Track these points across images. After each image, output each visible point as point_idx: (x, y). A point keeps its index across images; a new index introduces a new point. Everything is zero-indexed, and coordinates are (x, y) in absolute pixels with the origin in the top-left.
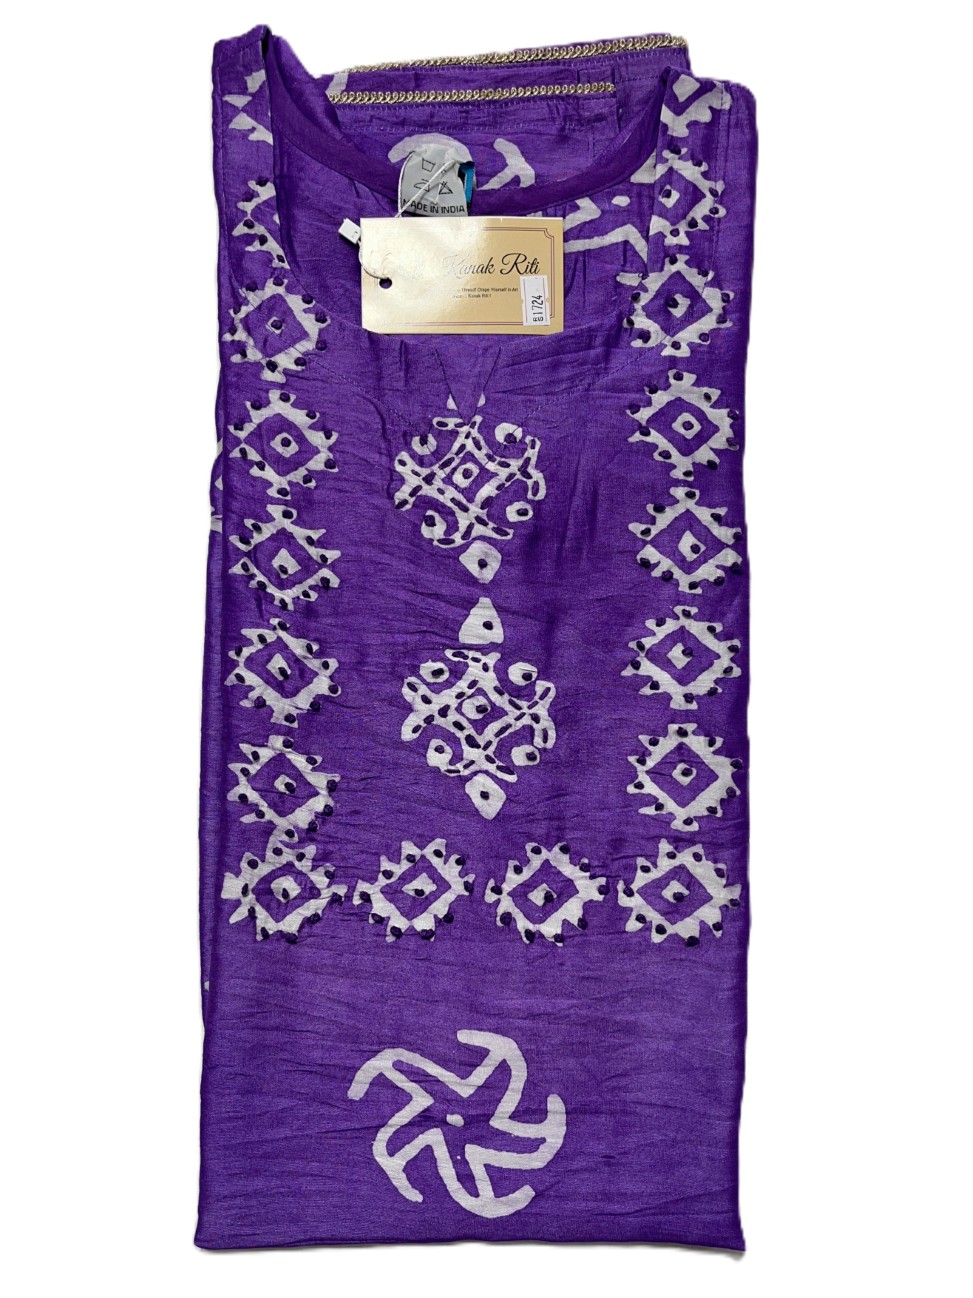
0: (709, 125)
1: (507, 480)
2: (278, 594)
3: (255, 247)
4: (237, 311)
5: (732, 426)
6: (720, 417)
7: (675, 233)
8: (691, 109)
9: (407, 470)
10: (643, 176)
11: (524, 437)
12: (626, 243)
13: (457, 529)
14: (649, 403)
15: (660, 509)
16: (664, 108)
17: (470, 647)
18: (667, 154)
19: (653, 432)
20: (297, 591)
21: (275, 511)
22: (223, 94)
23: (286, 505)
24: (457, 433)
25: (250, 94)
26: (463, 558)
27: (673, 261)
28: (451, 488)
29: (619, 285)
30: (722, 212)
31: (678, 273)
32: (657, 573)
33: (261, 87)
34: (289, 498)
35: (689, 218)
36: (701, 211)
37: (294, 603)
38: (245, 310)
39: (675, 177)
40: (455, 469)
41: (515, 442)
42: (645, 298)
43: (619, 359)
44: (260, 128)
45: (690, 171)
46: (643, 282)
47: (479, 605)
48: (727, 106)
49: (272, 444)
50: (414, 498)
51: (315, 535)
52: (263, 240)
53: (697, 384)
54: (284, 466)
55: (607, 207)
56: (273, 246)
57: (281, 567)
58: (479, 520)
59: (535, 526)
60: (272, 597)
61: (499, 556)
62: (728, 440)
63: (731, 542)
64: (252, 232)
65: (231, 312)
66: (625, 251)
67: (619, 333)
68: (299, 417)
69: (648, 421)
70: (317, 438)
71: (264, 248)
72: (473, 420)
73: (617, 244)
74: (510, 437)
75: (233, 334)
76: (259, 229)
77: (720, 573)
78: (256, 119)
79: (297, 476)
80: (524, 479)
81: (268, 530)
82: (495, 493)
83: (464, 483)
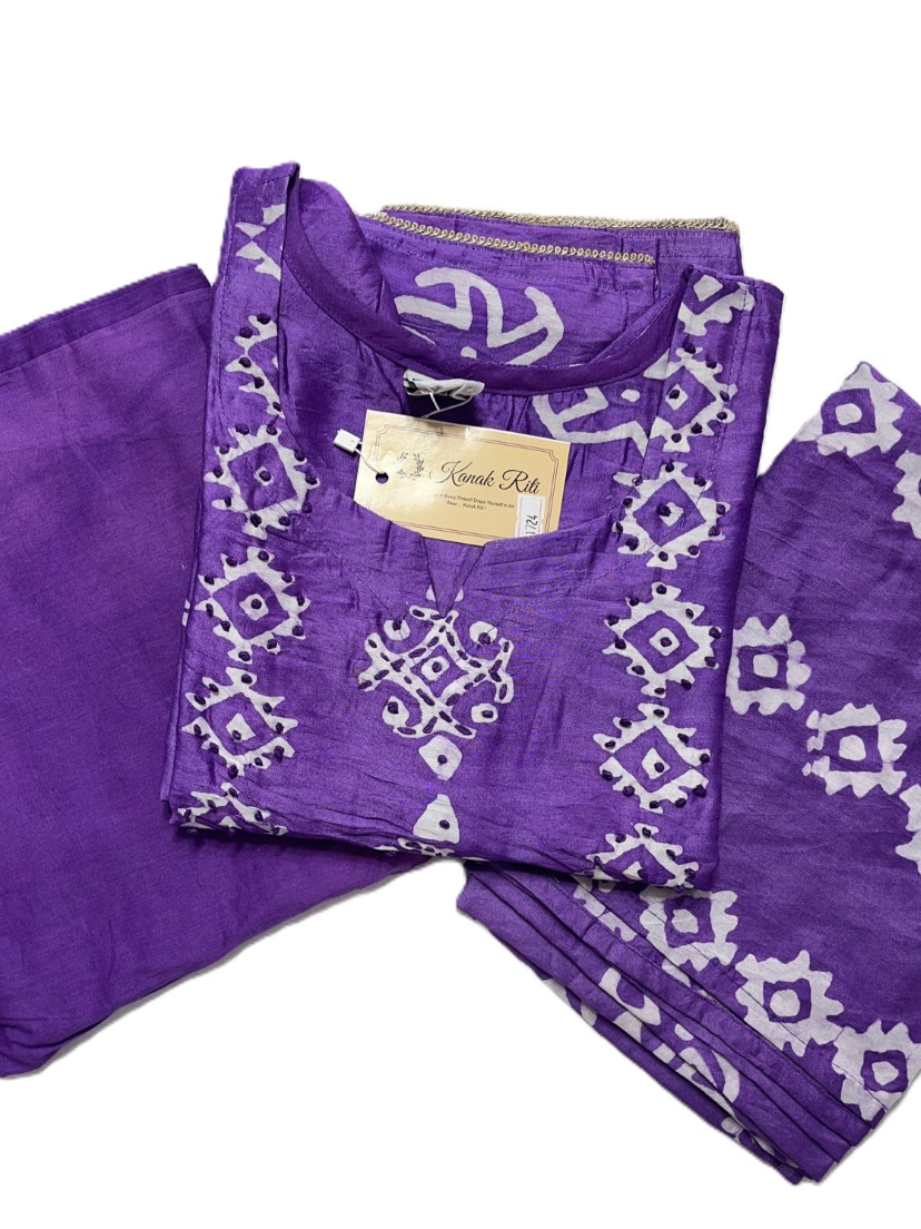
0: (730, 326)
1: (476, 681)
2: (231, 759)
3: (250, 388)
4: (224, 452)
5: (712, 645)
6: (702, 636)
7: (676, 438)
8: (711, 308)
9: (379, 657)
10: (659, 370)
11: (498, 638)
12: (629, 440)
13: (419, 721)
14: (628, 615)
15: (626, 724)
16: (682, 304)
17: (424, 841)
18: (680, 352)
19: (629, 645)
20: (249, 757)
21: (235, 674)
22: (237, 221)
23: (246, 669)
24: (433, 624)
25: (264, 226)
26: (422, 751)
27: (670, 469)
28: (419, 679)
29: (615, 484)
30: (731, 417)
31: (674, 481)
32: (618, 787)
33: (277, 220)
34: (250, 662)
35: (693, 423)
36: (706, 416)
37: (245, 770)
38: (233, 453)
39: (686, 377)
40: (424, 661)
41: (489, 643)
42: (637, 504)
43: (604, 564)
44: (269, 260)
45: (702, 373)
46: (637, 488)
47: (436, 801)
48: (749, 308)
49: (242, 604)
50: (379, 682)
51: (274, 702)
52: (259, 383)
53: (681, 598)
54: (250, 629)
55: (614, 400)
56: (268, 391)
57: (236, 732)
58: (443, 715)
59: (499, 730)
60: (224, 763)
61: (460, 755)
62: (707, 659)
63: (697, 763)
64: (248, 371)
65: (218, 451)
66: (627, 449)
67: (608, 536)
68: (275, 580)
69: (626, 634)
70: (290, 604)
71: (259, 391)
72: (449, 614)
73: (620, 440)
74: (484, 637)
75: (218, 476)
76: (255, 370)
77: (684, 795)
78: (266, 250)
79: (262, 640)
80: (493, 682)
81: (225, 693)
82: (461, 691)
83: (432, 676)
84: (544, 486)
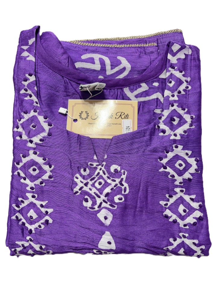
0: (185, 59)
1: (115, 187)
2: (30, 227)
3: (28, 98)
4: (20, 120)
5: (197, 164)
6: (192, 161)
7: (173, 96)
8: (178, 54)
9: (79, 181)
10: (164, 75)
11: (121, 170)
12: (157, 99)
13: (96, 204)
14: (166, 157)
15: (171, 196)
16: (169, 54)
17: (103, 250)
18: (170, 69)
19: (168, 167)
20: (36, 225)
21: (29, 195)
22: (21, 46)
23: (33, 193)
24: (97, 168)
25: (29, 45)
26: (98, 215)
27: (173, 106)
28: (94, 188)
29: (154, 113)
30: (190, 88)
31: (175, 110)
32: (171, 220)
33: (33, 43)
34: (34, 190)
35: (178, 90)
36: (182, 88)
37: (35, 230)
38: (22, 120)
39: (173, 76)
40: (96, 181)
41: (118, 172)
42: (163, 118)
43: (155, 140)
44: (31, 56)
45: (178, 74)
46: (162, 113)
47: (105, 234)
48: (190, 53)
49: (29, 170)
50: (81, 191)
51: (44, 203)
52: (31, 96)
53: (183, 149)
54: (33, 178)
55: (151, 86)
56: (34, 98)
57: (31, 216)
58: (104, 201)
59: (125, 204)
60: (27, 228)
61: (112, 215)
62: (196, 170)
63: (198, 208)
64: (27, 93)
65: (18, 120)
66: (157, 102)
67: (155, 130)
68: (40, 160)
69: (166, 163)
70: (46, 168)
71: (31, 98)
72: (103, 164)
73: (154, 99)
74: (116, 170)
75: (17, 129)
76: (29, 92)
77: (195, 221)
78: (30, 53)
79: (38, 182)
80: (121, 186)
81: (26, 203)
82: (110, 191)
83: (99, 187)
84: (131, 116)
